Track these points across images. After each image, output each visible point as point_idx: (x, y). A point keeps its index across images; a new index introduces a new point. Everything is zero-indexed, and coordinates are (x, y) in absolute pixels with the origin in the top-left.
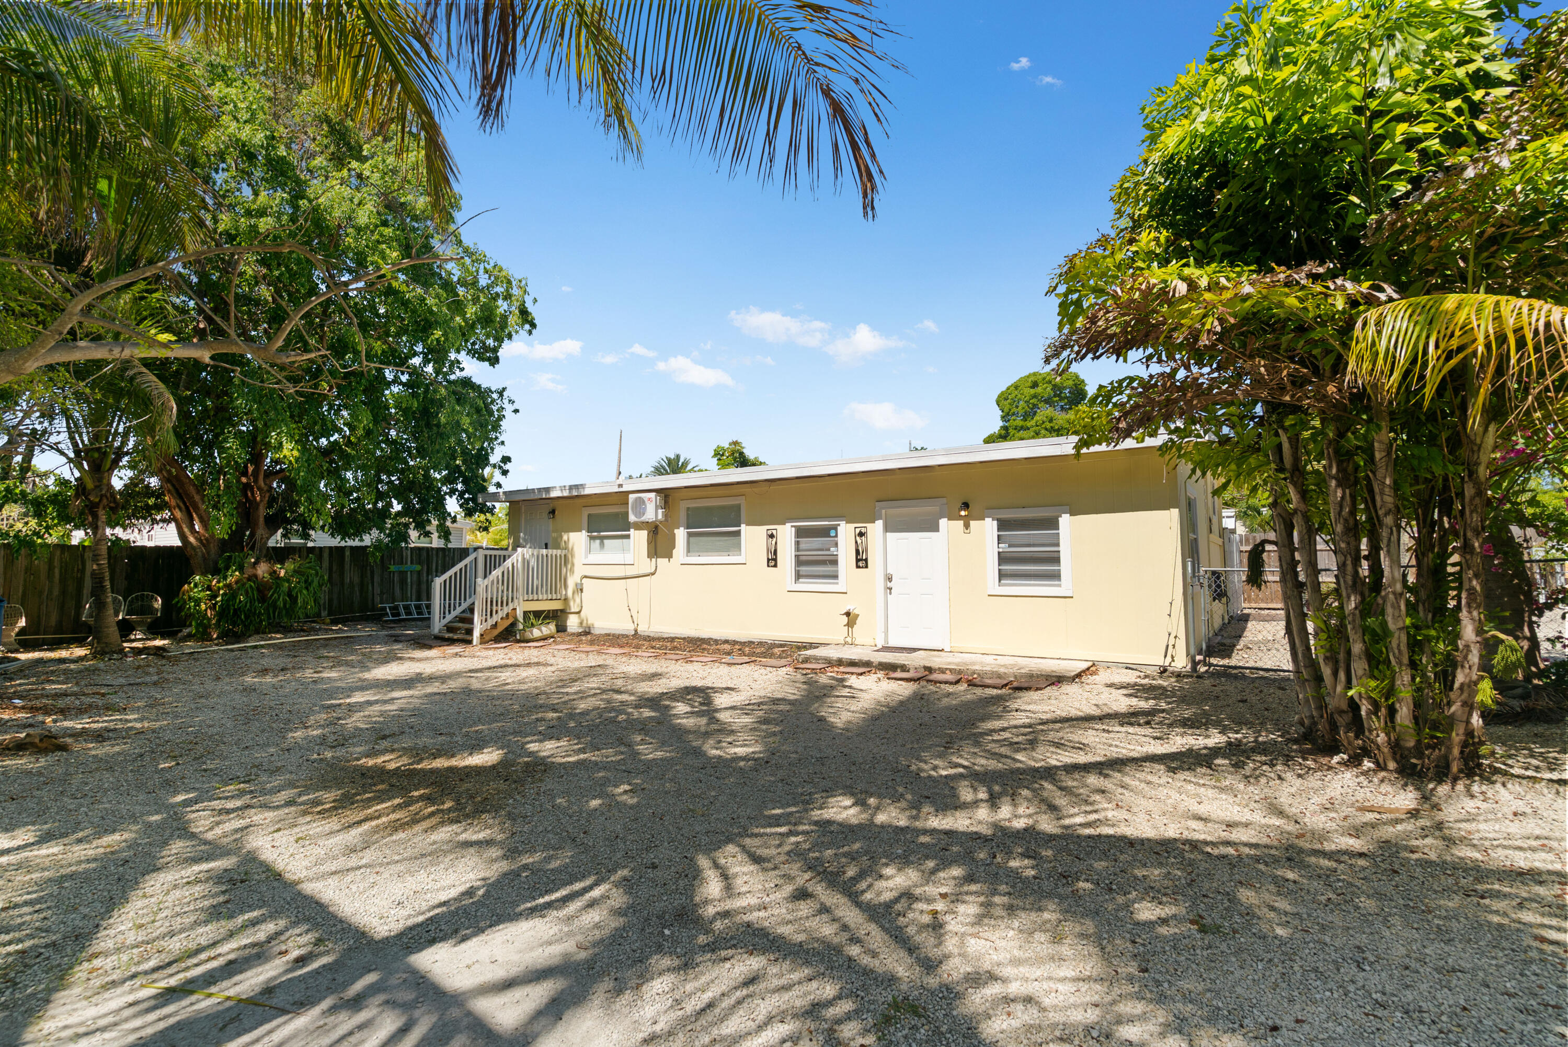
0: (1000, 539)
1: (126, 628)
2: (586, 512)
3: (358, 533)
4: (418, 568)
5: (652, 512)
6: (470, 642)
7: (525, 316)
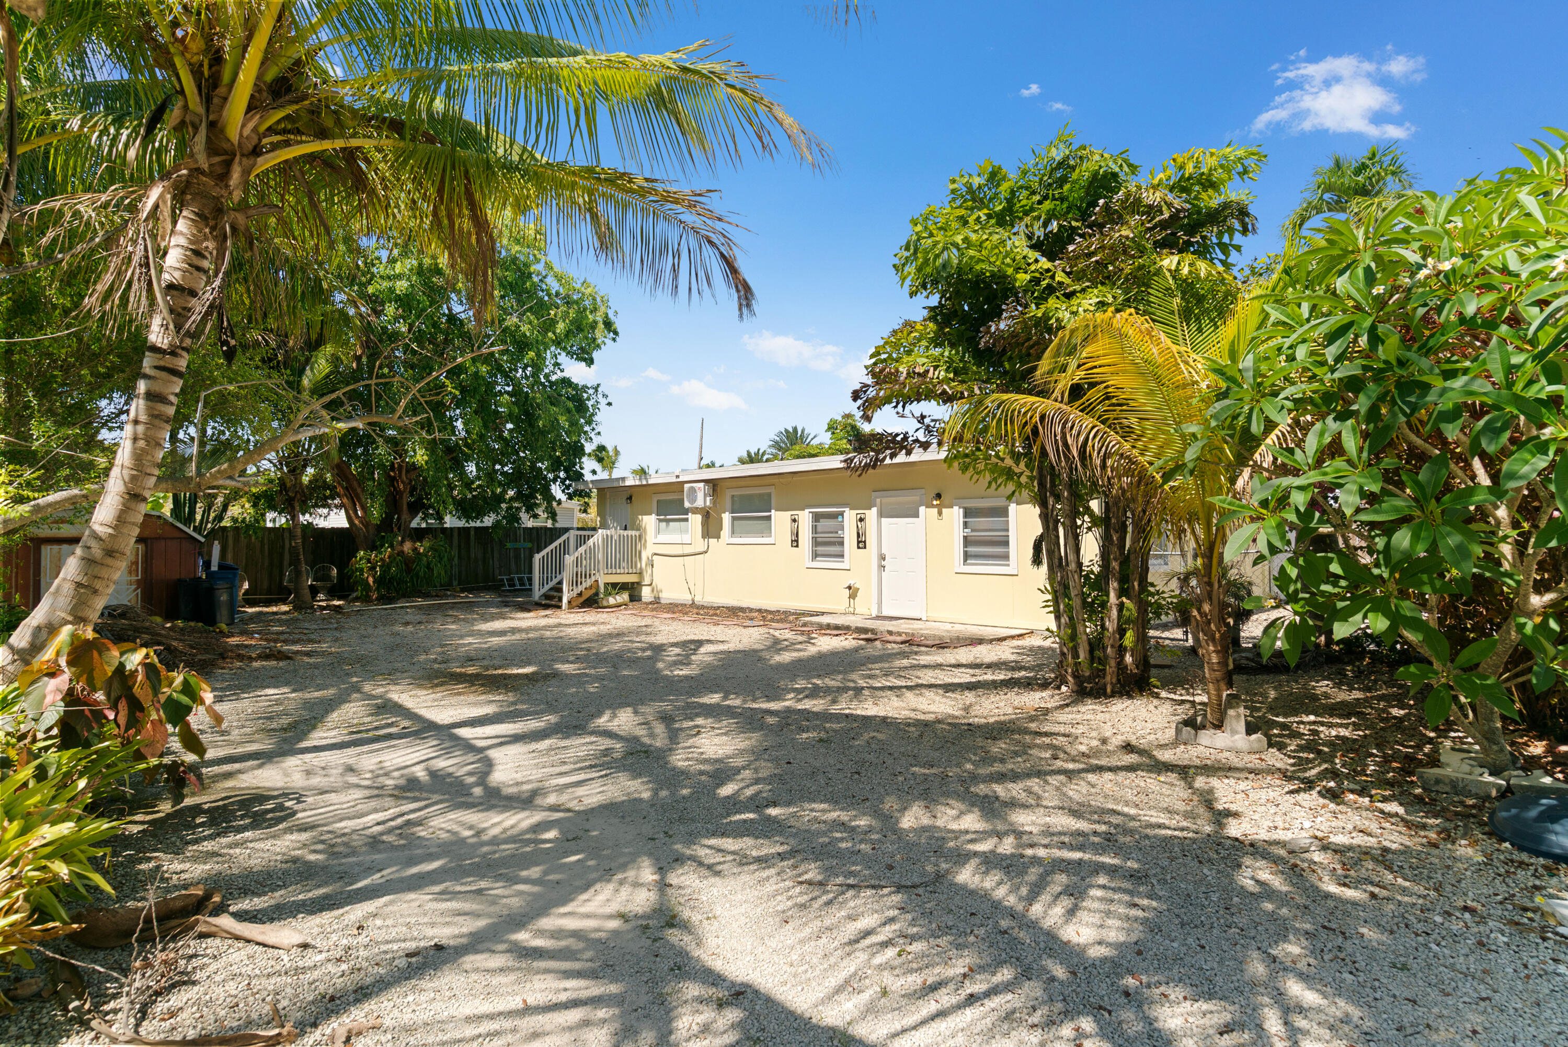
0: (966, 525)
1: (314, 591)
2: (655, 498)
3: (480, 515)
4: (529, 545)
5: (702, 499)
6: (560, 607)
7: (608, 324)
